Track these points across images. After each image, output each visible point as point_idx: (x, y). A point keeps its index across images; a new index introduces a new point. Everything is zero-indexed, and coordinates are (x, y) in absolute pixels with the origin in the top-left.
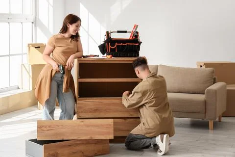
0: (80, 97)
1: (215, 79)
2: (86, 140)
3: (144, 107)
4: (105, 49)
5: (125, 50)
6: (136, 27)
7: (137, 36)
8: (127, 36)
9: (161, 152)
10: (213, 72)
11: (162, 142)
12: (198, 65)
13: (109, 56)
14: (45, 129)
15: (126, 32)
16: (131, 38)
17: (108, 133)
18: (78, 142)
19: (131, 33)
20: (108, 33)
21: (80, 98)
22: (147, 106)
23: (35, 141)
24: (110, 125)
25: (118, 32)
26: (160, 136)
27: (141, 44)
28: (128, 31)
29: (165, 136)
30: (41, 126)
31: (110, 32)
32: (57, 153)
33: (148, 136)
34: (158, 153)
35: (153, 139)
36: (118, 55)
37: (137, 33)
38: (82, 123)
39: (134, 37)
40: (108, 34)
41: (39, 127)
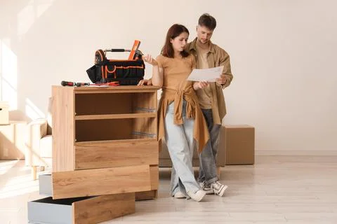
0: (77, 141)
4: (99, 74)
5: (126, 75)
8: (125, 57)
14: (63, 183)
15: (123, 50)
16: (132, 59)
18: (106, 199)
19: (130, 53)
21: (78, 143)
23: (49, 200)
24: (145, 173)
25: (113, 50)
28: (125, 49)
30: (57, 179)
32: (87, 214)
38: (111, 172)
39: (137, 58)
40: (100, 55)
41: (56, 181)
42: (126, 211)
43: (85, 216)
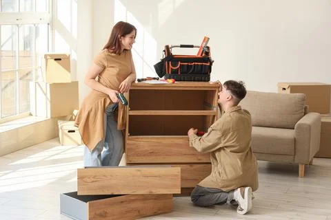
0: (130, 135)
1: (306, 108)
2: (143, 195)
3: (222, 151)
4: (163, 70)
5: (191, 71)
6: (206, 40)
7: (207, 53)
8: (194, 52)
9: (242, 210)
10: (303, 100)
11: (243, 198)
12: (279, 87)
13: (170, 81)
14: (88, 180)
15: (192, 46)
16: (199, 56)
17: (174, 186)
18: (133, 198)
19: (198, 49)
20: (167, 47)
21: (130, 137)
22: (228, 150)
23: (74, 195)
24: (176, 175)
25: (182, 46)
26: (239, 189)
27: (213, 64)
28: (194, 45)
29: (247, 189)
30: (82, 176)
31: (170, 46)
32: (106, 213)
33: (224, 190)
34: (238, 212)
35: (230, 194)
36: (182, 79)
37: (208, 48)
38: (139, 173)
39: (204, 55)
40: (168, 49)
41: (81, 178)
42: (159, 210)
43: (103, 215)
